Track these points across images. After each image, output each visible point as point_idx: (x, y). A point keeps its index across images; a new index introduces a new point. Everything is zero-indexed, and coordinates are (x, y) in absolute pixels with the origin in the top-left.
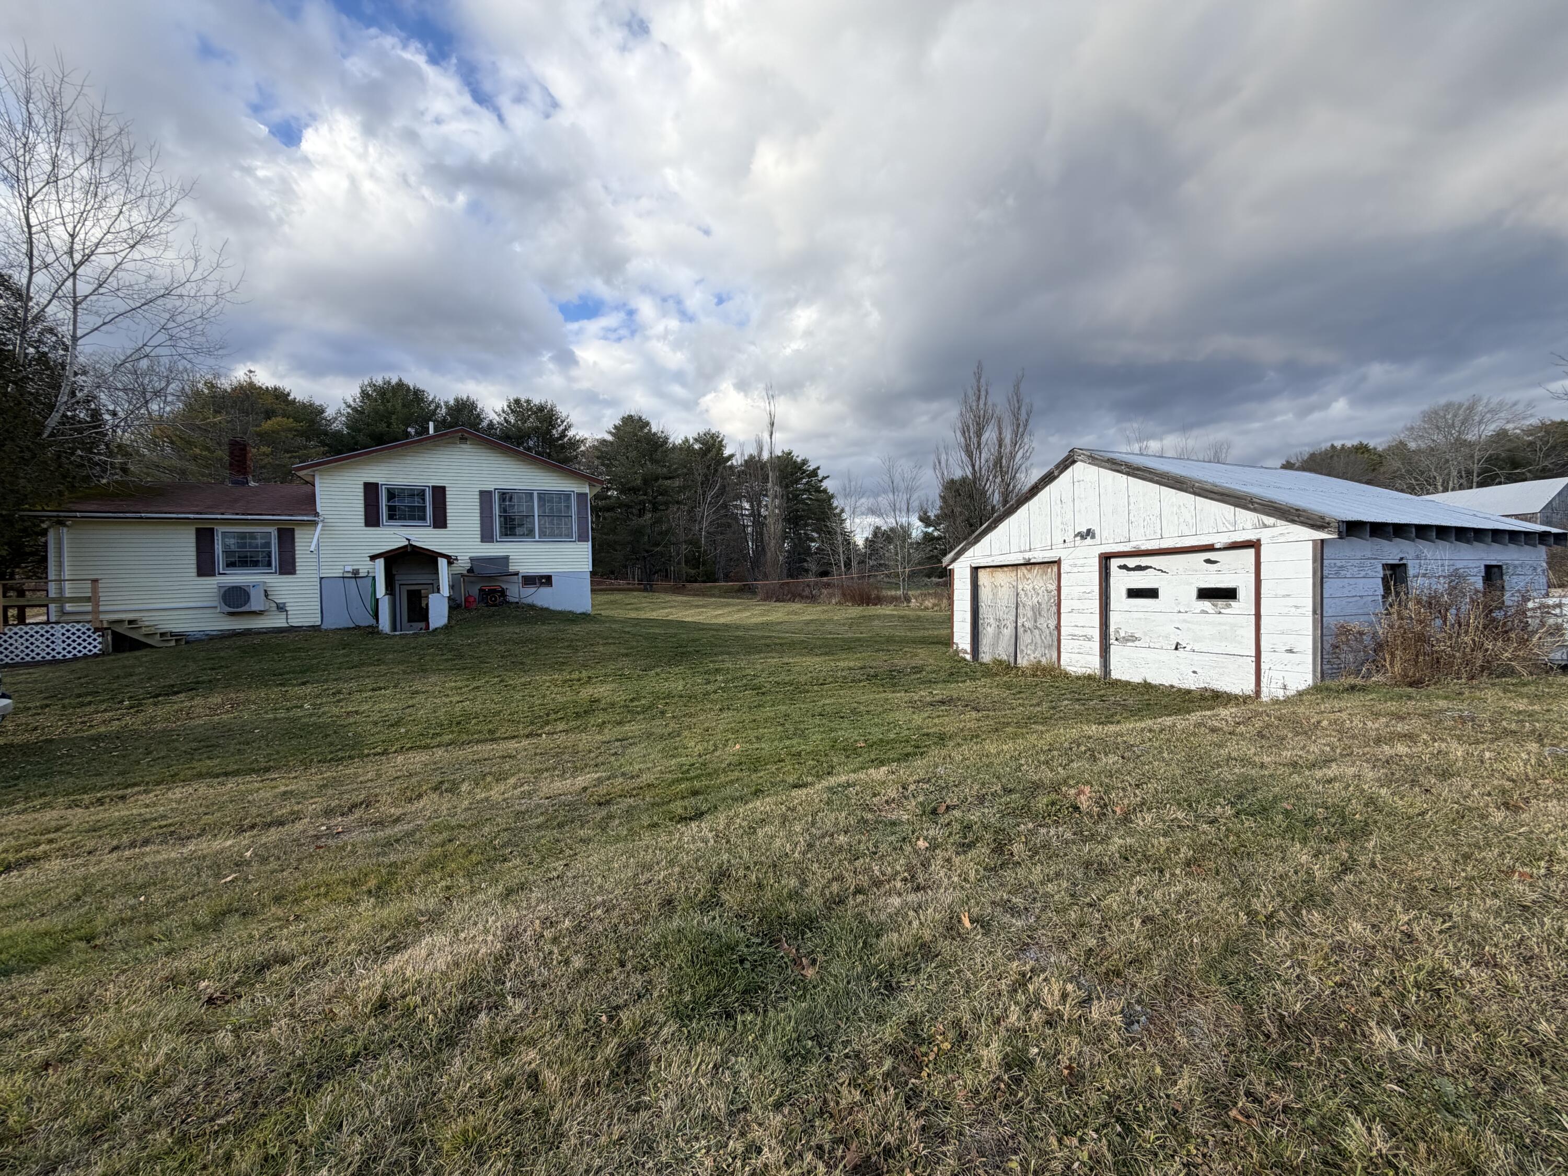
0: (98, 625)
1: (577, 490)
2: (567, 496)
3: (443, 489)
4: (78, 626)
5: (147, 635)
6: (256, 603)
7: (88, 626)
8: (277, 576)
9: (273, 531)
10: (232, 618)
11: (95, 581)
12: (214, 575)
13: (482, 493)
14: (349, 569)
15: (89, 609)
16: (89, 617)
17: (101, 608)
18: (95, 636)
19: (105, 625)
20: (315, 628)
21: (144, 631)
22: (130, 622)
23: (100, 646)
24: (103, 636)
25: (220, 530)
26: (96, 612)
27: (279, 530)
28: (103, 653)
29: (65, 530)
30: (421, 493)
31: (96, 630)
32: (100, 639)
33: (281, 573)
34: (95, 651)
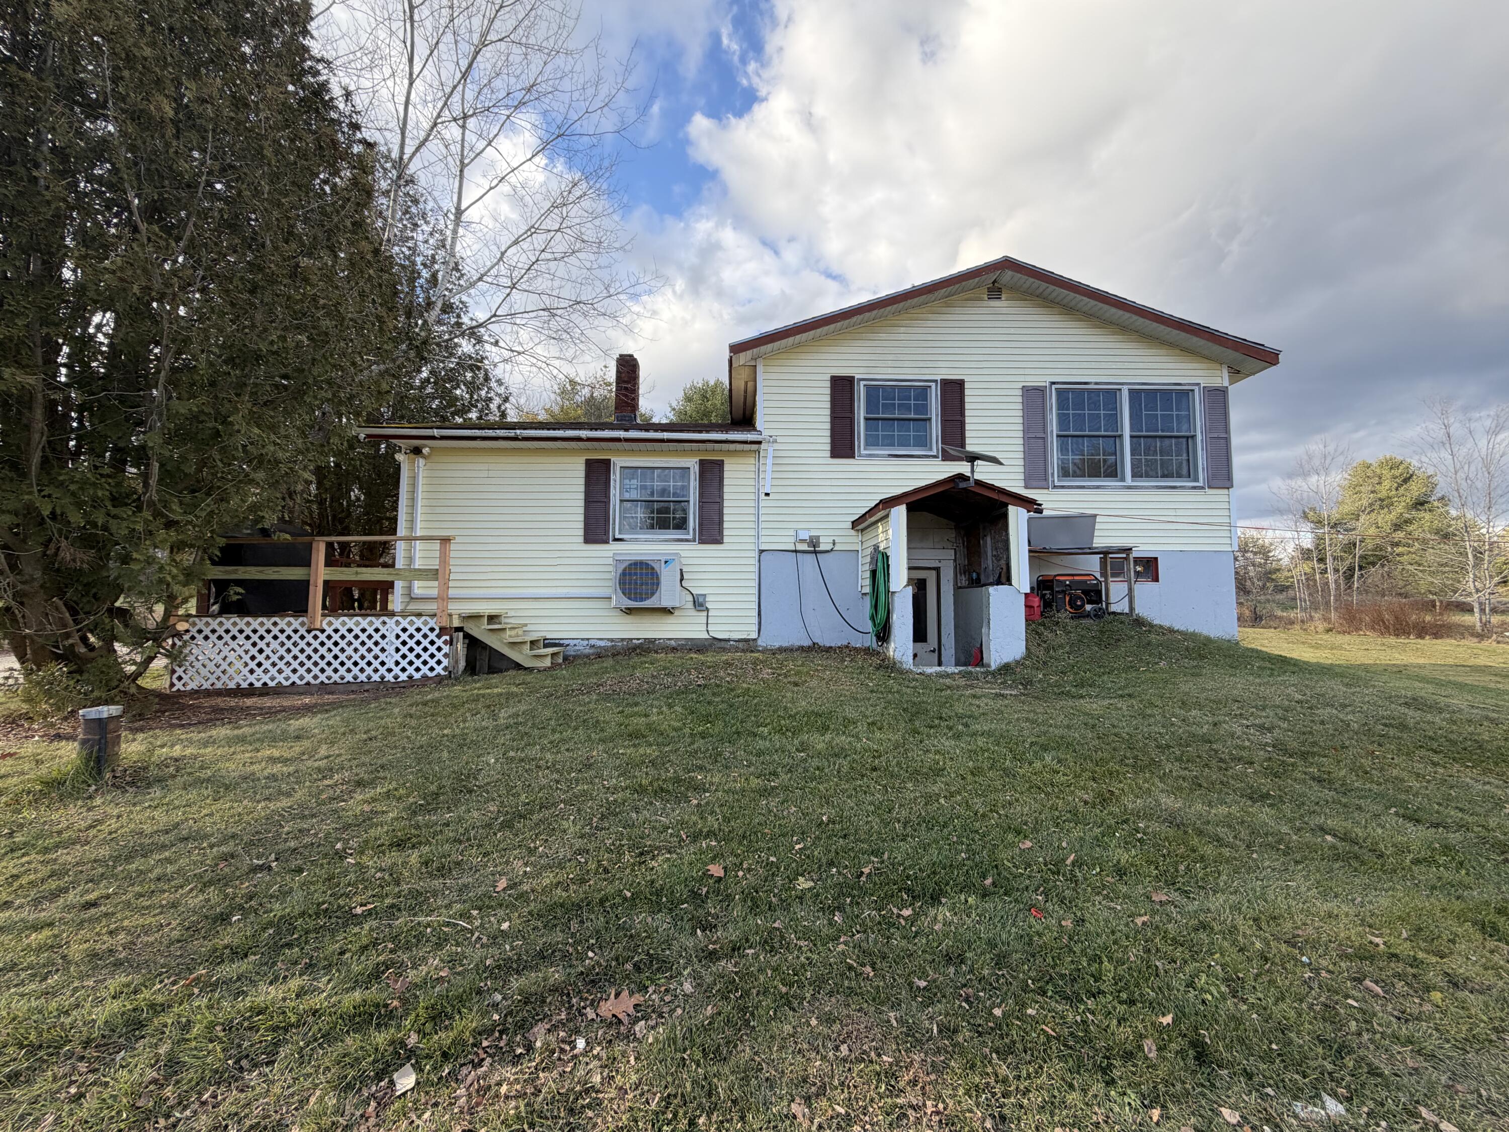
0: (445, 623)
1: (1204, 382)
2: (1183, 395)
3: (960, 384)
4: (419, 623)
5: (513, 644)
6: (667, 595)
7: (432, 623)
8: (696, 546)
9: (692, 463)
10: (629, 619)
11: (445, 540)
12: (606, 542)
13: (1027, 391)
14: (805, 535)
15: (434, 592)
16: (432, 607)
17: (451, 592)
18: (439, 643)
19: (456, 623)
20: (748, 645)
21: (509, 636)
22: (492, 618)
23: (445, 662)
24: (451, 643)
25: (619, 462)
26: (443, 598)
27: (702, 463)
28: (450, 676)
29: (422, 461)
30: (922, 392)
31: (443, 631)
32: (446, 649)
33: (702, 542)
34: (439, 669)
